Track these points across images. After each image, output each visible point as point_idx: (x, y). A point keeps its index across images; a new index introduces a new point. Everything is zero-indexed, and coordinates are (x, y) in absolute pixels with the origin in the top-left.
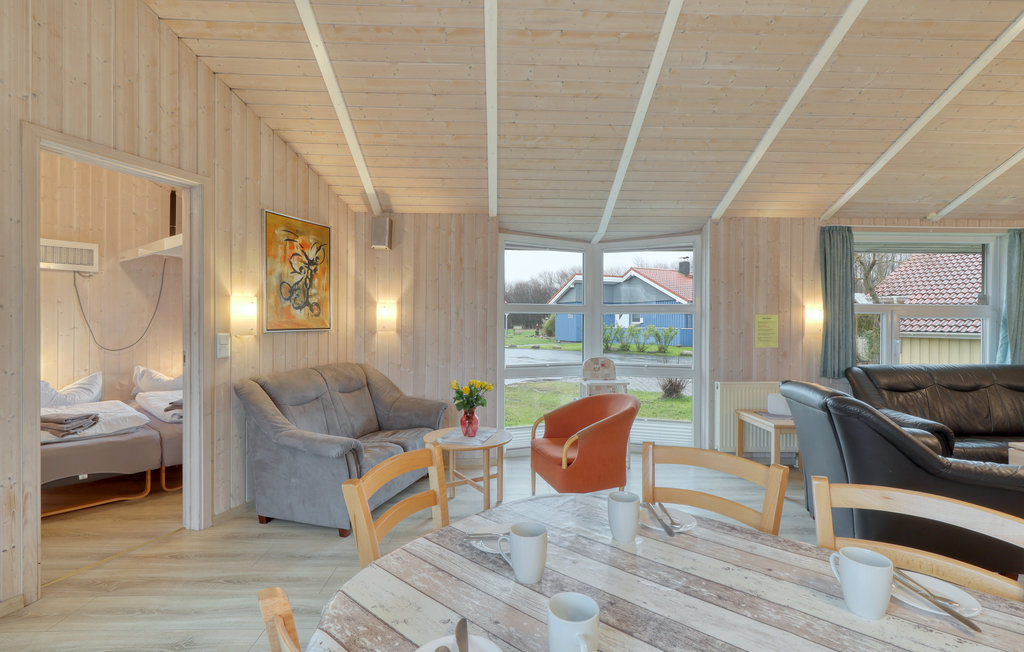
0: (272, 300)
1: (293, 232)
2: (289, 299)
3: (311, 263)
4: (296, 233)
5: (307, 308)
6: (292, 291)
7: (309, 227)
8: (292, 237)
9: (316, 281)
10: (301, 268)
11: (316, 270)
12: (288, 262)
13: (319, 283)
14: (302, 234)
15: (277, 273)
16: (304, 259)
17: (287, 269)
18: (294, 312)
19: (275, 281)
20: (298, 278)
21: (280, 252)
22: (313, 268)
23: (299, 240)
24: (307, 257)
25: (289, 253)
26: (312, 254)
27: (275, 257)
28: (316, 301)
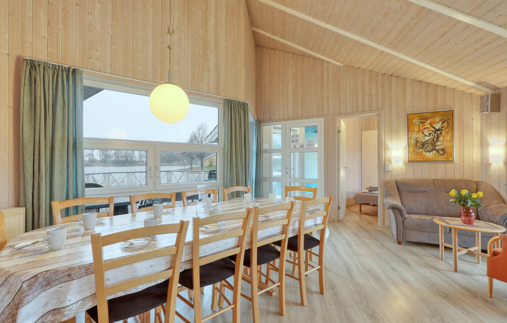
0: (411, 149)
1: (423, 118)
2: (422, 148)
3: (437, 130)
4: (427, 119)
5: (434, 152)
6: (423, 144)
7: (435, 114)
8: (423, 121)
9: (441, 139)
10: (430, 134)
11: (441, 133)
12: (421, 133)
13: (444, 140)
14: (430, 118)
15: (414, 138)
16: (432, 129)
17: (420, 135)
18: (424, 153)
19: (413, 141)
20: (429, 138)
21: (416, 129)
22: (438, 132)
23: (429, 121)
24: (434, 128)
25: (421, 128)
26: (438, 126)
27: (413, 131)
28: (442, 148)
